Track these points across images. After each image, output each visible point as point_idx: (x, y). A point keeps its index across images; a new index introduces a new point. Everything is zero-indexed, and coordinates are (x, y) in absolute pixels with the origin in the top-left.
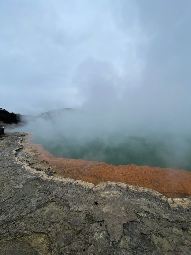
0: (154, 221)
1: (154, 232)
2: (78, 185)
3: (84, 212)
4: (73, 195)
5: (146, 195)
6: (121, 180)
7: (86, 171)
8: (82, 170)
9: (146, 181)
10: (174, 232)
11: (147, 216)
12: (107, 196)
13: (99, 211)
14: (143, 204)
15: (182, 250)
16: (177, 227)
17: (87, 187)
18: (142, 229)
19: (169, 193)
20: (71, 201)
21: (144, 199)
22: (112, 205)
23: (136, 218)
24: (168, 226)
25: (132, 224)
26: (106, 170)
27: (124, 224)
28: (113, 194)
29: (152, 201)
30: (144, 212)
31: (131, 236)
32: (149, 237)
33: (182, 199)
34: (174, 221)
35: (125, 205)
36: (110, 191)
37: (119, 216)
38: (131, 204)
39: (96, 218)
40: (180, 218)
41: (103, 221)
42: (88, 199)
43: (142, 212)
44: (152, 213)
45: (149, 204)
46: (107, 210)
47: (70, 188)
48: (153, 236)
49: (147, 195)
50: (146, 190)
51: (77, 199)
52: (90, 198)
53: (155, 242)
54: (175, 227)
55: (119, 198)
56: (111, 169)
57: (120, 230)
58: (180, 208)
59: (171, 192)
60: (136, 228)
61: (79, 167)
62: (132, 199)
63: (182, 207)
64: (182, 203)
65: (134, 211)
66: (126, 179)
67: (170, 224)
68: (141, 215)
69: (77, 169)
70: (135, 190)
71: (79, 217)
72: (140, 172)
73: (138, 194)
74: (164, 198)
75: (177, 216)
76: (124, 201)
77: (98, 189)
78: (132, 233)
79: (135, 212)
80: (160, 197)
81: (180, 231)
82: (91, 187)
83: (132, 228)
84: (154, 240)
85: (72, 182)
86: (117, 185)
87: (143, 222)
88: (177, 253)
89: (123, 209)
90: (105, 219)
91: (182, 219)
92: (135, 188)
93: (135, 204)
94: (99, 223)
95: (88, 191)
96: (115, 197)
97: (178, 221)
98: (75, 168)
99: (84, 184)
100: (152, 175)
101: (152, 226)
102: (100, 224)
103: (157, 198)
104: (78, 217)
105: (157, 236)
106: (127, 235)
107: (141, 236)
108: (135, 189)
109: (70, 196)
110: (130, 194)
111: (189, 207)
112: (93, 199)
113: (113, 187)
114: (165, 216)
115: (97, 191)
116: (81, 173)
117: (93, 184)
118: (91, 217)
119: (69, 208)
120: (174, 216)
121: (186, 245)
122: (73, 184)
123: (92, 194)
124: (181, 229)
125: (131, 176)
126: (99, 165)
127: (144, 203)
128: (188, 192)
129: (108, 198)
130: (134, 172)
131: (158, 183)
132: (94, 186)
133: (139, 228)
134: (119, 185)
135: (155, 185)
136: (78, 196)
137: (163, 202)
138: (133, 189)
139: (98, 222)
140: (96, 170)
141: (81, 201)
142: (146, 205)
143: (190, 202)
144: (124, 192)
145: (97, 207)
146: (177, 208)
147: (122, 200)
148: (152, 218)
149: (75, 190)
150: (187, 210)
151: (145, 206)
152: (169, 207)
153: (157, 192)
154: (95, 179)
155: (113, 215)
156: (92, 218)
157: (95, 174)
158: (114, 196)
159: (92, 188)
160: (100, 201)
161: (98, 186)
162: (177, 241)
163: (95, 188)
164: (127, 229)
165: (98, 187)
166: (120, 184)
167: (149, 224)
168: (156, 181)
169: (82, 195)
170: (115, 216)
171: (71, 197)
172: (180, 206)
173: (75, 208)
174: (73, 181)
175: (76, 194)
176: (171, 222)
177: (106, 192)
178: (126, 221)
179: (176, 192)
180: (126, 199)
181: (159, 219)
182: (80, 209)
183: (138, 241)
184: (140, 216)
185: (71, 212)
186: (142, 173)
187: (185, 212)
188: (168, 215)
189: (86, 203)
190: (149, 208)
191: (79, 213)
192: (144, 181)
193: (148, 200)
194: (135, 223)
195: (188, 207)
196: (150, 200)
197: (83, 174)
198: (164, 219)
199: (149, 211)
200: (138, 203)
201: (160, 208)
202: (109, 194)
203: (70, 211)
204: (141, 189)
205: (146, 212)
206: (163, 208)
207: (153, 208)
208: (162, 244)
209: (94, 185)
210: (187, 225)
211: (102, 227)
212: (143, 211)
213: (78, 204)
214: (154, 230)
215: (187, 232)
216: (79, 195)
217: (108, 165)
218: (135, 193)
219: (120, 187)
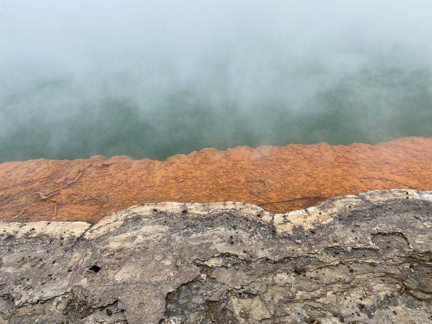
0: (237, 270)
1: (235, 291)
2: (34, 235)
3: (60, 299)
4: (20, 267)
5: (228, 219)
6: (172, 195)
7: (63, 192)
8: (48, 191)
9: (235, 186)
10: (278, 281)
11: (224, 264)
12: (128, 245)
13: (105, 283)
14: (219, 239)
15: (289, 313)
16: (285, 271)
17: (66, 236)
18: (209, 292)
19: (283, 202)
20: (16, 284)
21: (223, 229)
22: (139, 263)
23: (199, 273)
24: (266, 273)
25: (189, 288)
26: (130, 177)
27: (169, 293)
28: (144, 235)
29: (240, 228)
30: (218, 257)
31: (183, 313)
32: (223, 305)
33: (304, 211)
34: (280, 260)
35: (174, 254)
36: (136, 229)
37: (156, 282)
38: (190, 248)
39: (97, 301)
40: (293, 251)
41: (116, 302)
42: (70, 264)
43: (213, 257)
44: (236, 253)
45: (231, 237)
46: (127, 276)
47: (9, 250)
48: (233, 300)
49: (230, 219)
50: (230, 205)
51: (36, 272)
52: (77, 259)
53: (236, 311)
54: (281, 271)
55: (160, 241)
56: (145, 172)
57: (158, 308)
58: (297, 229)
59: (287, 200)
60: (196, 295)
61: (37, 184)
62: (194, 235)
63: (301, 227)
64: (303, 219)
65: (194, 262)
66: (185, 190)
67: (271, 267)
68: (210, 266)
69: (31, 189)
70: (201, 213)
71: (47, 312)
72: (224, 165)
73: (209, 221)
74: (267, 217)
75: (288, 248)
76: (173, 244)
77: (101, 232)
78: (186, 308)
79: (197, 262)
80: (259, 216)
81: (289, 277)
82: (77, 233)
83: (188, 297)
84: (234, 307)
85: (12, 233)
86: (155, 210)
87: (214, 278)
88: (277, 321)
89: (168, 263)
90: (120, 298)
91: (297, 251)
92: (202, 208)
93: (198, 246)
94: (105, 311)
95: (71, 243)
96: (148, 242)
97: (288, 258)
98: (23, 189)
99: (54, 229)
100: (252, 167)
101: (232, 281)
102: (107, 311)
103: (251, 219)
104: (45, 314)
105: (240, 297)
106: (174, 314)
107: (207, 308)
108: (202, 211)
109: (10, 270)
110: (188, 226)
111: (316, 225)
112: (87, 262)
113: (146, 217)
114: (262, 254)
115: (99, 239)
116: (44, 200)
117: (85, 223)
118: (81, 303)
119: (13, 300)
120: (282, 249)
121: (298, 301)
122: (19, 236)
123: (82, 248)
124: (294, 272)
125: (200, 179)
126: (108, 166)
127: (221, 238)
128: (323, 193)
129: (129, 249)
130: (209, 168)
131: (262, 184)
132: (87, 228)
133: (203, 293)
134: (163, 209)
135: (255, 191)
136: (39, 266)
137: (264, 226)
138: (199, 212)
139: (102, 308)
140: (97, 181)
141: (50, 275)
142: (225, 241)
143: (320, 213)
144: (175, 223)
145: (98, 276)
146: (291, 233)
147: (167, 245)
148: (234, 265)
149: (25, 250)
150: (311, 232)
151: (223, 243)
152: (274, 232)
153: (254, 206)
154: (93, 208)
155: (140, 283)
156: (85, 304)
157: (93, 194)
158: (148, 238)
159: (83, 234)
160: (107, 260)
161: (100, 224)
162: (282, 298)
163: (91, 232)
164: (176, 302)
165: (100, 227)
166: (164, 205)
167: (225, 279)
168: (258, 181)
169: (51, 259)
170: (147, 284)
171: (16, 273)
172: (297, 227)
173: (31, 296)
174: (17, 229)
175: (31, 260)
176: (275, 263)
177: (123, 236)
178: (174, 287)
179: (298, 196)
180: (178, 238)
181: (248, 262)
182: (48, 293)
183: (198, 319)
184: (208, 267)
185: (21, 310)
186: (228, 167)
187: (307, 236)
188: (270, 249)
189: (66, 276)
190: (230, 246)
191: (45, 304)
192: (230, 185)
193: (230, 229)
194: (195, 284)
195: (313, 224)
196: (234, 228)
197: (55, 202)
198: (261, 260)
199: (229, 252)
200: (207, 241)
201: (255, 239)
202: (134, 238)
203: (16, 307)
204: (218, 207)
205: (222, 255)
206: (262, 238)
207: (239, 244)
208: (251, 310)
209: (90, 225)
210: (305, 262)
211: (114, 315)
212: (215, 256)
213: (40, 283)
214: (236, 287)
215: (305, 276)
216: (41, 260)
217: (137, 161)
218: (202, 220)
219: (164, 213)
